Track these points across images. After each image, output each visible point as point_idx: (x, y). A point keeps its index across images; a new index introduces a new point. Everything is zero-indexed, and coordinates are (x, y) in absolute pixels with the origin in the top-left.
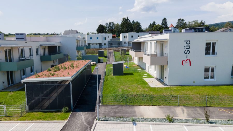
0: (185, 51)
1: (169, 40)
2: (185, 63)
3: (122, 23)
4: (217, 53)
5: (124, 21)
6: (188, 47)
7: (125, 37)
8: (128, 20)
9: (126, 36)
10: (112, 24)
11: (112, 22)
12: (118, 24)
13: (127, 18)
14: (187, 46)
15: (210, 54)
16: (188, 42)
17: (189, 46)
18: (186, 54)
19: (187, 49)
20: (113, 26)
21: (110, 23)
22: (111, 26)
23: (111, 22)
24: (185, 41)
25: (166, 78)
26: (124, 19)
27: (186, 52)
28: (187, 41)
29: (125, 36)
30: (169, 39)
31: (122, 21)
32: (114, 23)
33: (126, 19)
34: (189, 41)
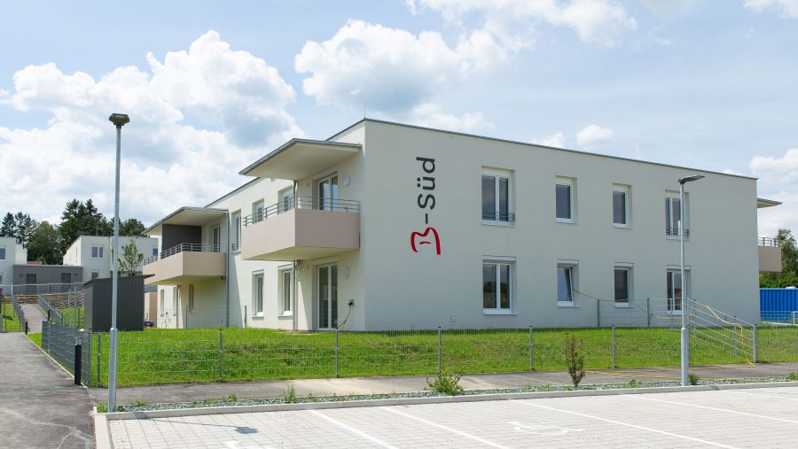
0: (421, 196)
1: (364, 147)
2: (422, 243)
3: (62, 221)
4: (514, 215)
5: (75, 214)
6: (429, 184)
7: (97, 252)
8: (91, 211)
9: (101, 249)
10: (18, 223)
11: (20, 215)
12: (45, 224)
13: (89, 203)
14: (425, 178)
15: (494, 218)
16: (429, 166)
17: (433, 180)
18: (423, 207)
19: (425, 188)
20: (22, 233)
21: (10, 217)
22: (14, 228)
23: (15, 213)
24: (418, 159)
25: (351, 304)
26: (74, 205)
27: (422, 203)
28: (425, 160)
29: (95, 250)
30: (363, 143)
31: (65, 214)
32: (29, 219)
33: (82, 207)
34: (432, 161)
